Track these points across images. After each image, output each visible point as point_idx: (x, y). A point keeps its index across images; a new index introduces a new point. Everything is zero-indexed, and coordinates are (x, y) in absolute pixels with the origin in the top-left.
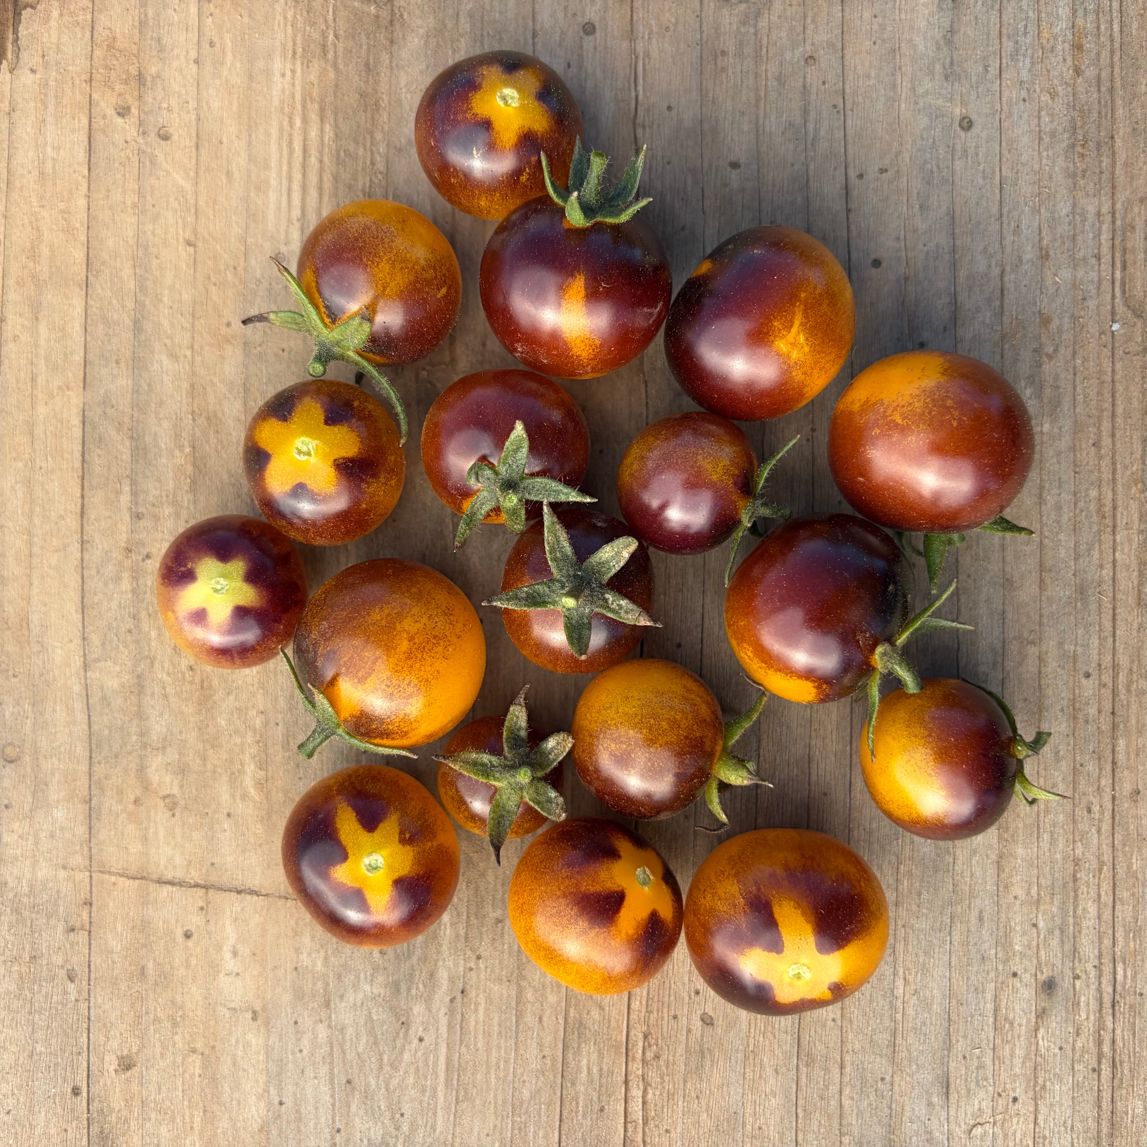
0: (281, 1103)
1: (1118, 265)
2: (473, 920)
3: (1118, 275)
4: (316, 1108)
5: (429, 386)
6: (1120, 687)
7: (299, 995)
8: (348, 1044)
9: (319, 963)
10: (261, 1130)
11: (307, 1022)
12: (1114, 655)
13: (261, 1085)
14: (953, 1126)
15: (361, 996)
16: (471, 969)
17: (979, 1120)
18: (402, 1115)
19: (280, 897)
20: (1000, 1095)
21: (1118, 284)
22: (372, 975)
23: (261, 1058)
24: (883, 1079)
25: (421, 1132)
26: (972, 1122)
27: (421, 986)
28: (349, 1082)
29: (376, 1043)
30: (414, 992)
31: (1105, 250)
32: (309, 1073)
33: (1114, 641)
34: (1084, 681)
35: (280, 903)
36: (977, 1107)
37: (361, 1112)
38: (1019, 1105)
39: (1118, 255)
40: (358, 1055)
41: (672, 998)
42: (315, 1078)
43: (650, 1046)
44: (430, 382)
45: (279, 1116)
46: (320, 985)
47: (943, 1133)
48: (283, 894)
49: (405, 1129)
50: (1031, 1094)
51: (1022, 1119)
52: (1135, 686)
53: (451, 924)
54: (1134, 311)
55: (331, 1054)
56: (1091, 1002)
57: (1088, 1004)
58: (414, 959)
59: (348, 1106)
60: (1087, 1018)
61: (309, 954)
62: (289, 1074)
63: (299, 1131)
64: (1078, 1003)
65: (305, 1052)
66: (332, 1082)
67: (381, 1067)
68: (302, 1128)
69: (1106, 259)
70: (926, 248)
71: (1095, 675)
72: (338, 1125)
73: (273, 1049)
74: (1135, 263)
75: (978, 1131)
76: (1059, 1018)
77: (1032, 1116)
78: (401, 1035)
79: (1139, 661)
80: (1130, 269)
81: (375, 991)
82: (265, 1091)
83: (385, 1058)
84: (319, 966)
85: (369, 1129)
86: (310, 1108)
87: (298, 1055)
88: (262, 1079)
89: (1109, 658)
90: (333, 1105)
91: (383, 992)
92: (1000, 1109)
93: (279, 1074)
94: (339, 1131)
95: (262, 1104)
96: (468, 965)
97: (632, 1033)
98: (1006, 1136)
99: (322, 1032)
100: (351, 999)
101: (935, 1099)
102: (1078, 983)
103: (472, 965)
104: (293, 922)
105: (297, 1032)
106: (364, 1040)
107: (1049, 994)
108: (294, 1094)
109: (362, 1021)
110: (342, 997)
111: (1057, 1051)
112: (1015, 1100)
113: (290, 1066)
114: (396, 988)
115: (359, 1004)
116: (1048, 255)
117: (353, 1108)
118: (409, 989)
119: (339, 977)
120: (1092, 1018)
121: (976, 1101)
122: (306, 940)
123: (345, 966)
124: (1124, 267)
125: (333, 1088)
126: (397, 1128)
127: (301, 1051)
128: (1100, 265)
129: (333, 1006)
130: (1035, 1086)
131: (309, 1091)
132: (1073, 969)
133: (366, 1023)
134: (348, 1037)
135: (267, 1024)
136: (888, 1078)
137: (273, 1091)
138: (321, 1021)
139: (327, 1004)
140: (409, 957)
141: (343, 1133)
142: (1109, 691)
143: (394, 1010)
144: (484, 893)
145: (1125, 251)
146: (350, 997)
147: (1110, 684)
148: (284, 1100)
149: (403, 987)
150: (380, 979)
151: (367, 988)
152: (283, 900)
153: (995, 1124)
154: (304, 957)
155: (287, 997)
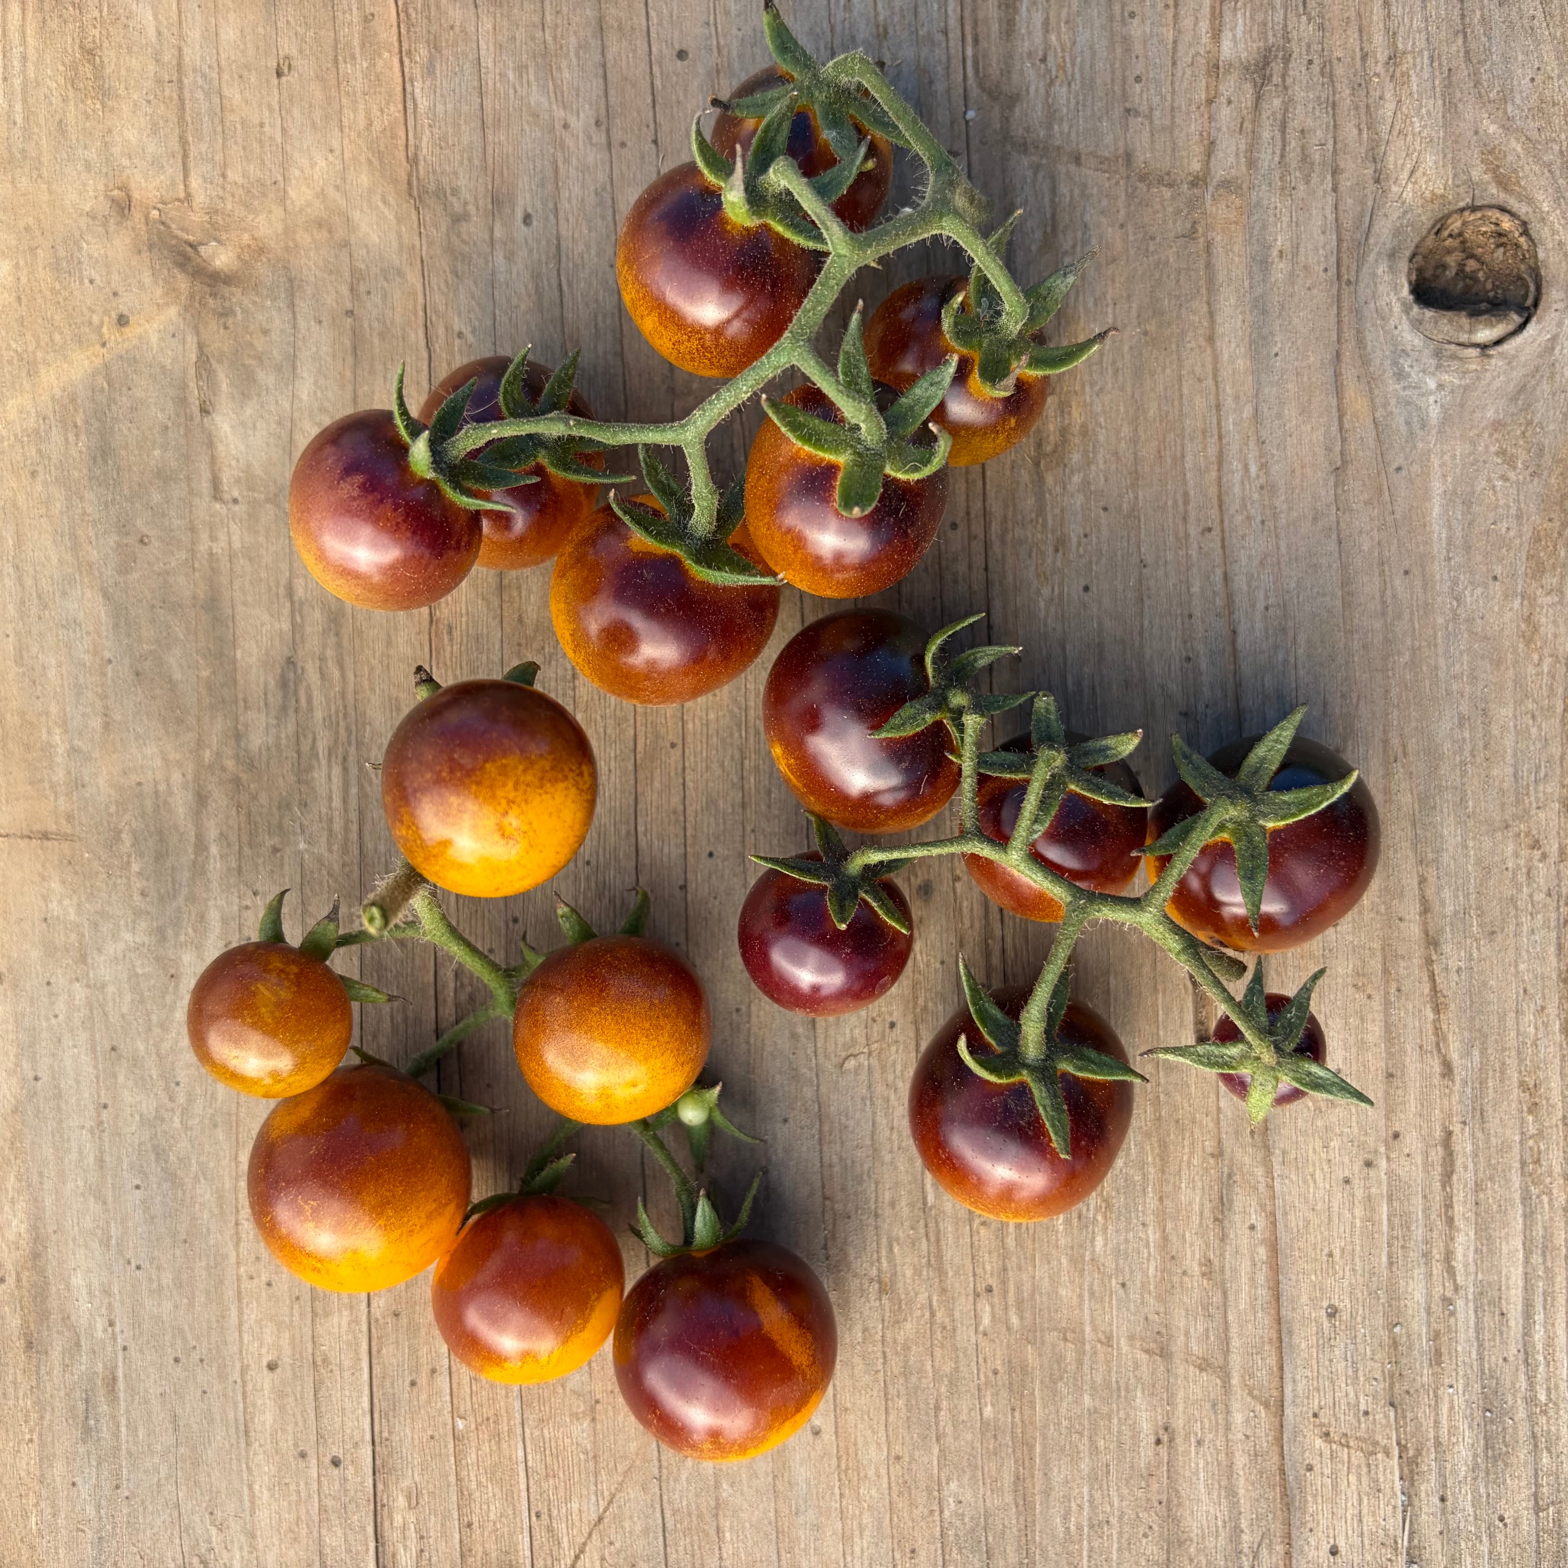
0: (36, 1079)
1: (969, 40)
2: (247, 851)
3: (969, 52)
4: (78, 1082)
5: (162, 227)
6: (993, 538)
7: (50, 951)
8: (110, 1004)
9: (72, 911)
10: (15, 1111)
11: (61, 981)
12: (984, 501)
13: (12, 1058)
14: (821, 1058)
15: (121, 946)
16: (247, 908)
17: (851, 1051)
18: (178, 1084)
19: (22, 837)
20: (874, 1020)
21: (969, 63)
22: (134, 922)
23: (10, 1027)
24: (738, 1010)
25: (200, 1103)
26: (844, 1054)
27: (190, 930)
28: (113, 1049)
29: (142, 1001)
30: (182, 938)
31: (953, 23)
32: (67, 1041)
33: (984, 484)
34: (950, 534)
35: (23, 843)
36: (848, 1036)
37: (131, 1083)
38: (897, 1030)
39: (968, 28)
40: (123, 1016)
41: (487, 929)
42: (75, 1046)
43: (462, 985)
44: (163, 223)
45: (35, 1093)
46: (73, 936)
47: (810, 1069)
48: (26, 833)
49: (182, 1099)
50: (910, 1018)
51: (901, 1047)
52: (1010, 536)
53: (221, 857)
54: (990, 94)
55: (91, 1018)
56: (975, 906)
57: (972, 910)
58: (181, 899)
59: (114, 1076)
60: (972, 926)
61: (60, 902)
62: (44, 1044)
63: (59, 1109)
64: (961, 909)
65: (61, 1017)
66: (93, 1050)
67: (150, 1030)
68: (63, 1106)
69: (955, 34)
70: (740, 34)
71: (962, 527)
72: (104, 1100)
73: (23, 1015)
74: (989, 36)
75: (851, 1064)
76: (938, 928)
77: (913, 1043)
78: (171, 989)
79: (1014, 505)
80: (983, 44)
81: (138, 940)
82: (16, 1065)
83: (154, 1018)
84: (72, 916)
85: (141, 1103)
86: (71, 1082)
87: (54, 1021)
88: (13, 1051)
89: (979, 504)
90: (97, 1077)
91: (147, 942)
92: (875, 1036)
93: (32, 1045)
94: (105, 1106)
95: (14, 1081)
96: (244, 903)
97: (441, 973)
98: (883, 1068)
99: (80, 992)
100: (111, 951)
101: (800, 1030)
102: (958, 885)
103: (248, 903)
104: (39, 867)
105: (51, 994)
106: (128, 997)
107: (926, 901)
108: (51, 1067)
109: (125, 976)
110: (99, 950)
111: (938, 965)
112: (892, 1025)
113: (44, 1035)
114: (160, 934)
115: (121, 956)
116: (886, 32)
117: (121, 1079)
118: (177, 935)
119: (95, 925)
120: (977, 925)
121: (848, 1031)
122: (55, 885)
123: (102, 913)
124: (976, 41)
125: (96, 1058)
126: (171, 1099)
127: (56, 1016)
128: (947, 40)
129: (89, 960)
130: (914, 1008)
131: (68, 1062)
132: (952, 870)
133: (130, 978)
134: (109, 997)
135: (15, 986)
136: (744, 1008)
137: (26, 1065)
138: (77, 980)
139: (83, 958)
140: (175, 897)
141: (110, 1109)
142: (981, 545)
143: (161, 961)
144: (258, 819)
145: (975, 23)
146: (111, 949)
147: (982, 536)
148: (40, 1075)
149: (170, 932)
150: (143, 925)
151: (128, 936)
152: (26, 841)
153: (870, 1054)
154: (54, 905)
155: (35, 954)
